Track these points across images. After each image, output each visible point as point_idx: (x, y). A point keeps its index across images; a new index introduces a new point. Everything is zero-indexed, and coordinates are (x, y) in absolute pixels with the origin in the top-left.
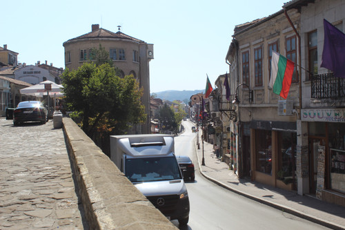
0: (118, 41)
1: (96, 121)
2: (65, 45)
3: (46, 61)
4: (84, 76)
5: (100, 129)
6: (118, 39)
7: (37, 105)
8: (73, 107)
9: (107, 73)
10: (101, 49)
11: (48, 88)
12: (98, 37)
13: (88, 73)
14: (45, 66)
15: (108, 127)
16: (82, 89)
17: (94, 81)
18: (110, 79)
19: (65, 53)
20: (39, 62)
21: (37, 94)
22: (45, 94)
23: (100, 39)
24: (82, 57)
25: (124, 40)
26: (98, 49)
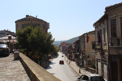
0: (37, 21)
1: (32, 53)
2: (16, 22)
3: (8, 30)
4: (27, 32)
5: (34, 57)
6: (37, 20)
7: (5, 46)
8: (21, 47)
9: (39, 31)
10: (31, 23)
11: (10, 38)
12: (29, 19)
13: (29, 31)
14: (7, 31)
15: (37, 56)
16: (27, 38)
17: (33, 35)
18: (40, 34)
19: (16, 25)
20: (5, 30)
21: (5, 41)
22: (8, 41)
23: (30, 20)
24: (23, 27)
25: (40, 20)
26: (30, 23)
